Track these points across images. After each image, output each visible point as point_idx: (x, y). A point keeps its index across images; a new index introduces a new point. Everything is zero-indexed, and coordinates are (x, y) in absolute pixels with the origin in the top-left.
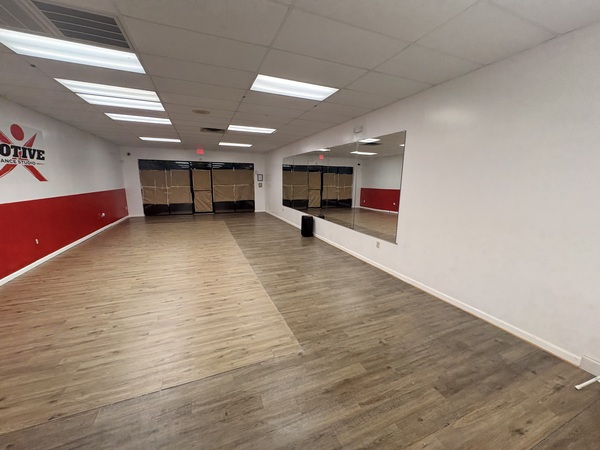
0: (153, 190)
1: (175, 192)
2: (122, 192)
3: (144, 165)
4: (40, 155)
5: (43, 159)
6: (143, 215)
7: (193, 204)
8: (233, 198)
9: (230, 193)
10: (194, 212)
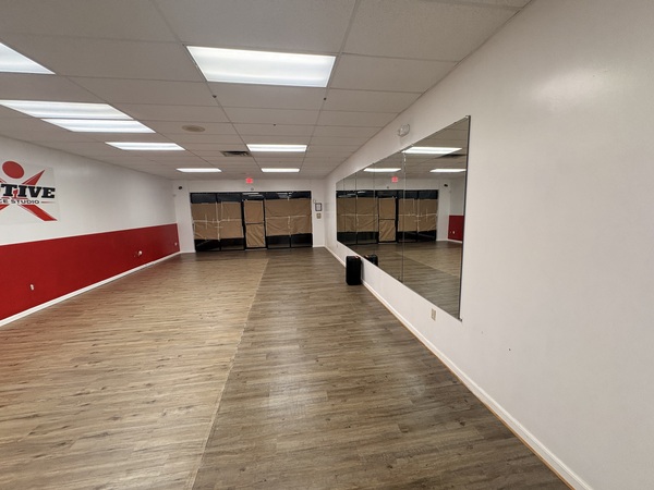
0: (204, 224)
1: (226, 226)
2: (174, 228)
3: (195, 199)
4: (48, 193)
5: (53, 196)
6: (194, 251)
7: (245, 238)
8: (287, 231)
9: (285, 226)
10: (246, 248)
